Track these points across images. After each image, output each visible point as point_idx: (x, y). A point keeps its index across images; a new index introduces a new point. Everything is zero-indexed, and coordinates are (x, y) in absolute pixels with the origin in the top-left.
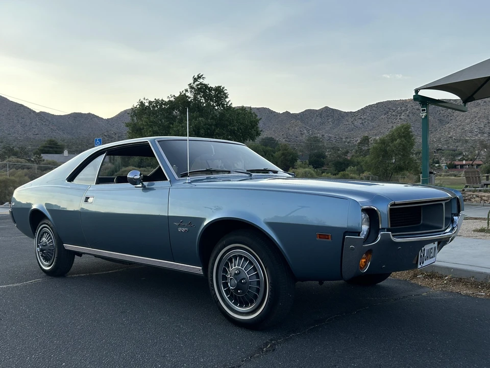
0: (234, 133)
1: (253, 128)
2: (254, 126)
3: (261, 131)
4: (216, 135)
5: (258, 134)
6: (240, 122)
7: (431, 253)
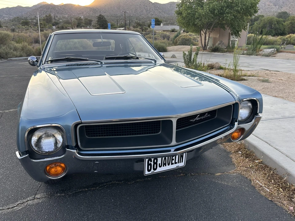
0: (239, 12)
1: (253, 8)
2: (254, 6)
3: (259, 9)
4: (226, 13)
5: (256, 12)
6: (243, 4)
7: (173, 159)
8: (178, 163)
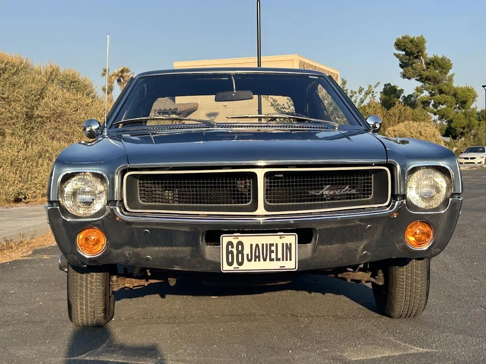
7: (273, 252)
8: (283, 260)
